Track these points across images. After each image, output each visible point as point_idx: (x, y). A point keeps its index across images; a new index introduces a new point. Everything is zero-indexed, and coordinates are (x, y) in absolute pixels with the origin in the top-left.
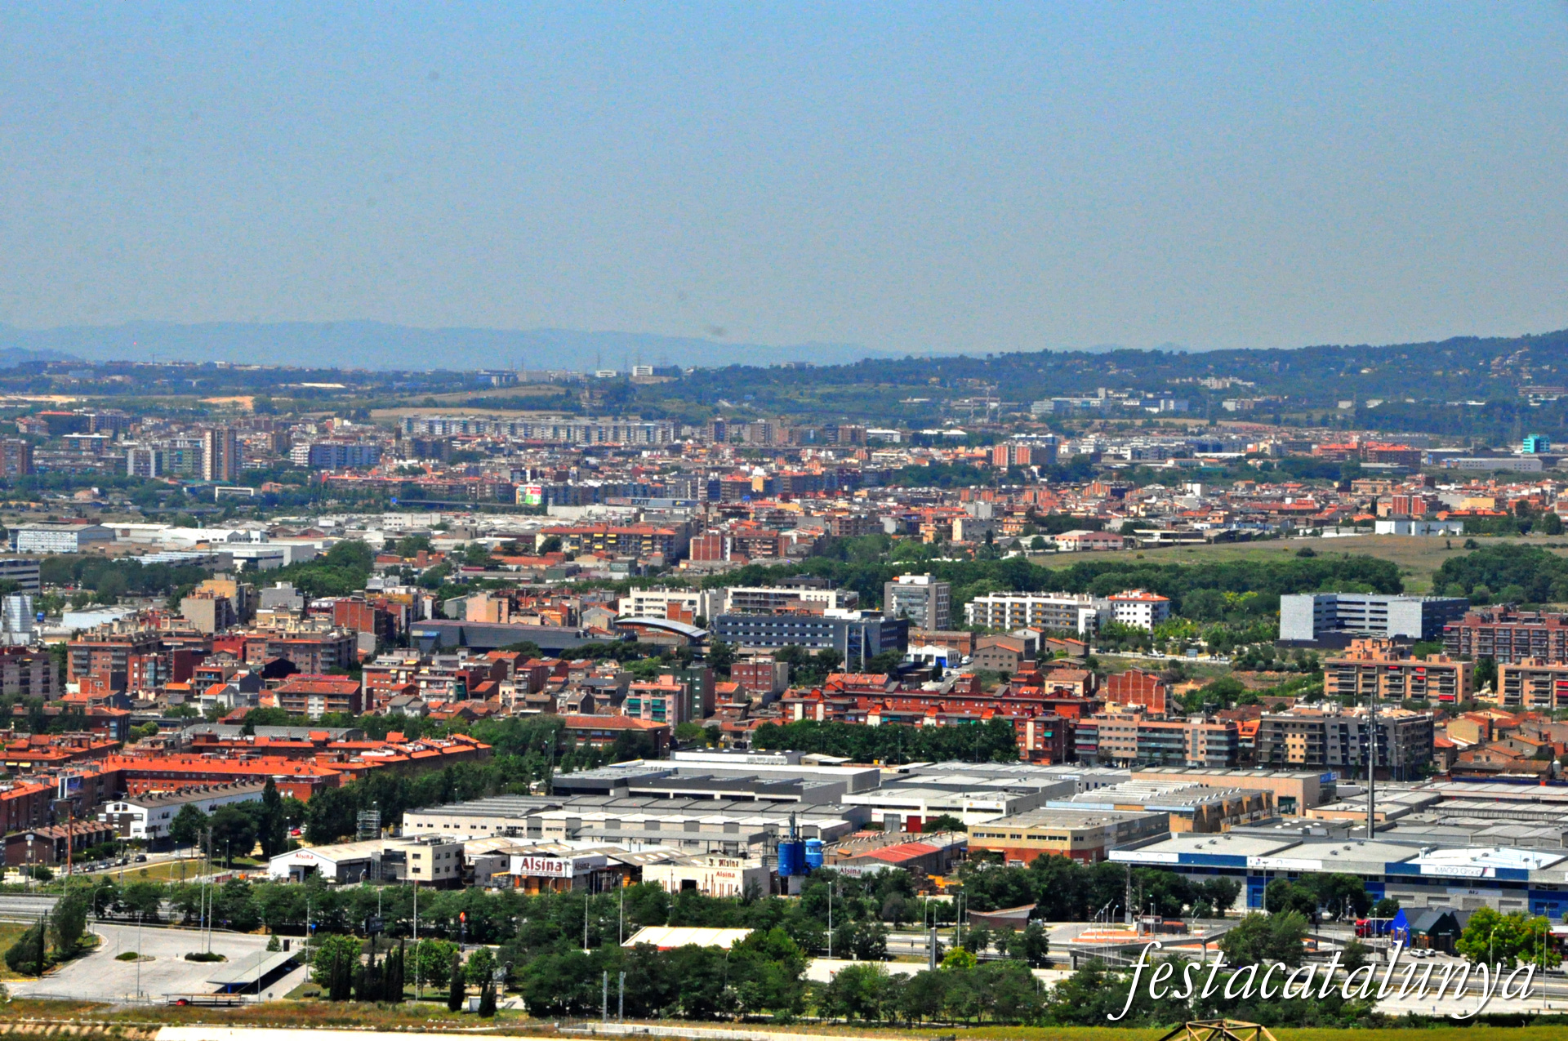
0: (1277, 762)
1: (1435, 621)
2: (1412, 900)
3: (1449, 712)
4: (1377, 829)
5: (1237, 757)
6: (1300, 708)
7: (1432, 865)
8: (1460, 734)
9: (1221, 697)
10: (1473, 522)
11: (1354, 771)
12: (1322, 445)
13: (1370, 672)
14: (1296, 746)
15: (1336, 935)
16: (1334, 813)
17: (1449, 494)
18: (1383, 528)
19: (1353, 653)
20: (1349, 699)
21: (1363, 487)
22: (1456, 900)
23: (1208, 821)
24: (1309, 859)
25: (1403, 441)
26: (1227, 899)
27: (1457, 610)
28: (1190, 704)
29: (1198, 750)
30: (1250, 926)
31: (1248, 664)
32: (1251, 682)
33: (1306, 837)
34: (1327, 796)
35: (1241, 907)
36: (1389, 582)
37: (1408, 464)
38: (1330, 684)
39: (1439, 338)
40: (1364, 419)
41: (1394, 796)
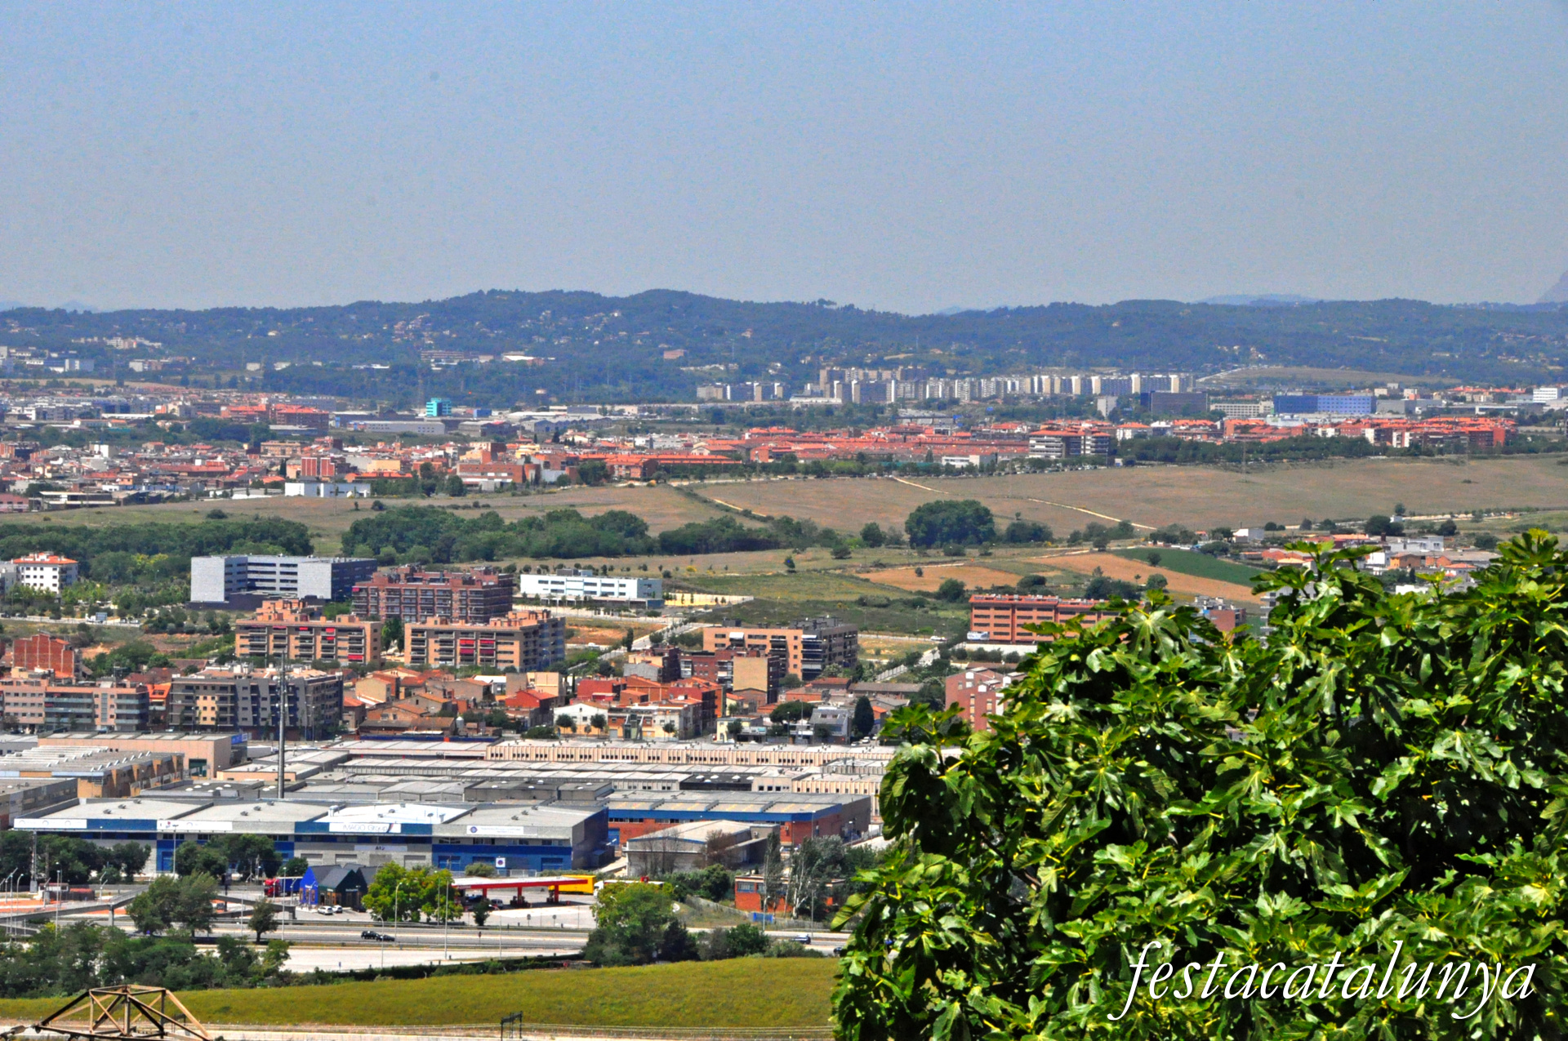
0: (188, 725)
1: (344, 581)
2: (321, 858)
3: (358, 671)
4: (289, 788)
5: (148, 721)
6: (212, 670)
7: (340, 823)
8: (368, 692)
9: (131, 661)
10: (380, 484)
11: (263, 732)
12: (231, 406)
13: (281, 634)
14: (207, 708)
15: (246, 896)
16: (245, 775)
17: (357, 457)
18: (293, 489)
19: (265, 614)
20: (259, 659)
21: (273, 449)
22: (363, 856)
23: (117, 786)
24: (219, 821)
25: (312, 403)
26: (135, 863)
27: (365, 571)
28: (98, 670)
29: (107, 715)
30: (161, 890)
31: (159, 626)
32: (161, 644)
33: (217, 799)
34: (238, 758)
35: (150, 872)
36: (299, 544)
37: (316, 427)
38: (241, 645)
39: (344, 302)
40: (272, 382)
41: (304, 756)
